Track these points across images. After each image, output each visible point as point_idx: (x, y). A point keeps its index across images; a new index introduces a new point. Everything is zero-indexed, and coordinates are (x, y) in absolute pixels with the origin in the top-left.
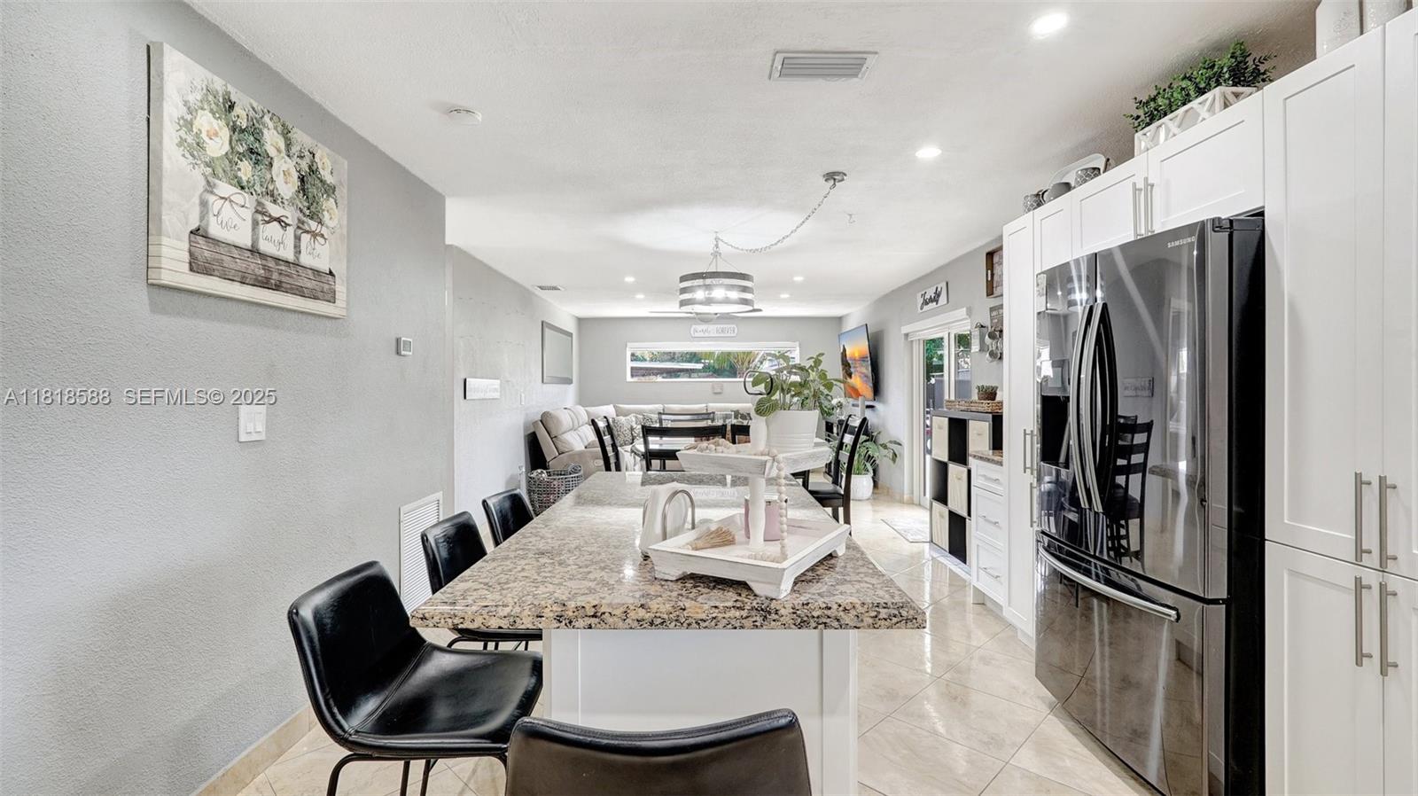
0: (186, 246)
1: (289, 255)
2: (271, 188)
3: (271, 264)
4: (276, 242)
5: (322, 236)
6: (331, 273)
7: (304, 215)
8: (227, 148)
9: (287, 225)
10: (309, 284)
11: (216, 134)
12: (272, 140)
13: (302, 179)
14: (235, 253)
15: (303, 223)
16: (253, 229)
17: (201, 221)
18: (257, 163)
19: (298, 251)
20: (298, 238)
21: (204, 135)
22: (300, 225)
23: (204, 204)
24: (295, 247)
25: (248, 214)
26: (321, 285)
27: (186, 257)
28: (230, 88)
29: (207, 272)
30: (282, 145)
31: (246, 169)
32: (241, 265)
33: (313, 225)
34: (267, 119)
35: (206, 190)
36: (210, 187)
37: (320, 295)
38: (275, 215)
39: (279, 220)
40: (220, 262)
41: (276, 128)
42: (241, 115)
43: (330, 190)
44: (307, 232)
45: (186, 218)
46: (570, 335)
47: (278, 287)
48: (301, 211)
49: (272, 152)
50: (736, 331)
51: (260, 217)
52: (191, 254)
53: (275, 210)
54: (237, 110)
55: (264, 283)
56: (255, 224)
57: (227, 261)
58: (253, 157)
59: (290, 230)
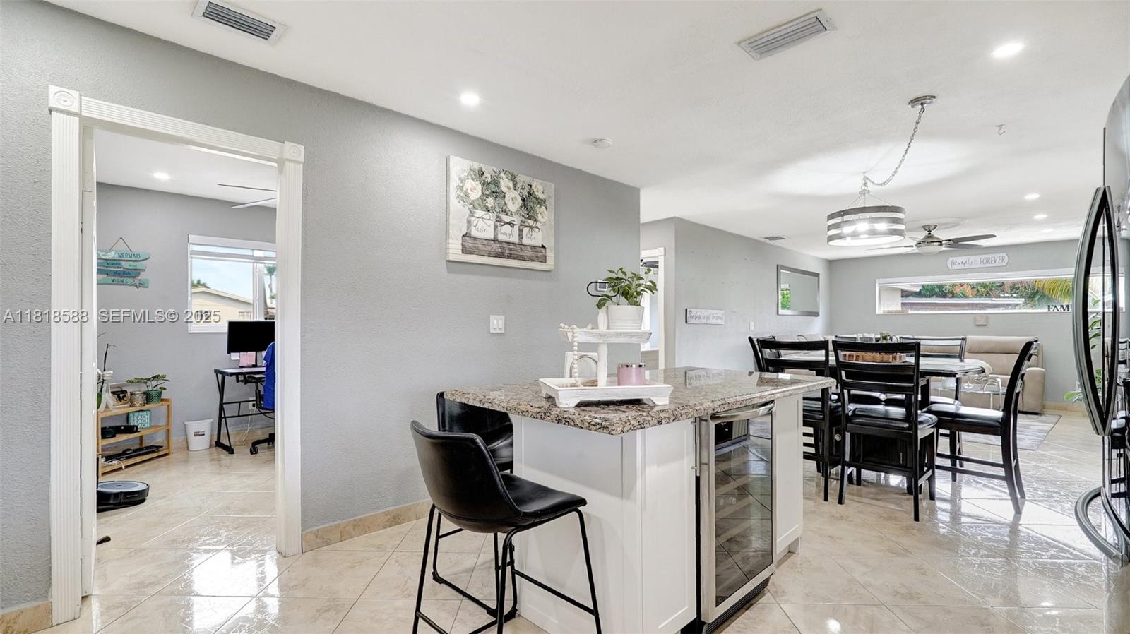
0: (461, 242)
1: (516, 240)
2: (504, 208)
3: (505, 245)
4: (508, 234)
5: (537, 227)
6: (543, 247)
7: (525, 218)
8: (480, 193)
9: (514, 225)
10: (529, 254)
11: (475, 189)
12: (505, 184)
13: (524, 200)
14: (485, 242)
15: (524, 222)
16: (495, 230)
17: (468, 229)
18: (497, 197)
19: (521, 237)
20: (521, 231)
21: (469, 191)
22: (522, 224)
23: (469, 222)
24: (519, 235)
25: (492, 223)
26: (538, 253)
27: (460, 247)
28: (482, 165)
29: (471, 253)
30: (511, 185)
31: (490, 202)
32: (488, 248)
33: (531, 222)
34: (502, 175)
35: (470, 216)
36: (472, 214)
37: (536, 259)
38: (506, 221)
39: (509, 223)
40: (477, 248)
41: (507, 178)
42: (488, 177)
43: (542, 202)
44: (527, 226)
45: (461, 230)
46: (817, 275)
47: (509, 257)
48: (523, 216)
49: (505, 189)
50: (1006, 260)
51: (498, 223)
52: (463, 245)
53: (506, 219)
54: (486, 174)
55: (501, 256)
56: (496, 227)
57: (481, 247)
58: (494, 195)
59: (516, 228)
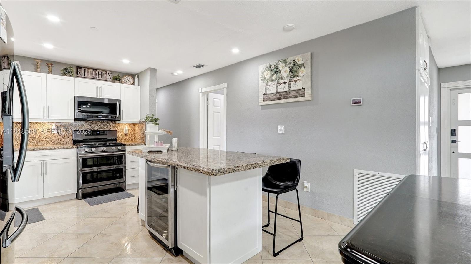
0: (263, 97)
1: (287, 89)
2: (281, 77)
3: (282, 94)
4: (284, 88)
5: (299, 80)
6: (303, 88)
7: (292, 77)
8: (270, 75)
9: (286, 83)
10: (294, 94)
11: (268, 74)
12: (281, 66)
13: (291, 69)
14: (272, 95)
16: (276, 88)
17: (265, 92)
18: (277, 74)
19: (289, 87)
20: (289, 84)
21: (266, 76)
22: (290, 81)
23: (266, 88)
25: (275, 86)
26: (300, 93)
27: (263, 99)
28: (270, 63)
29: (267, 101)
30: (284, 65)
31: (274, 77)
32: (274, 97)
33: (295, 79)
34: (280, 62)
35: (266, 86)
36: (267, 85)
37: (298, 96)
38: (282, 82)
39: (283, 83)
40: (269, 98)
41: (282, 63)
42: (273, 67)
43: (300, 66)
44: (293, 81)
45: (263, 92)
47: (284, 98)
48: (290, 77)
49: (280, 69)
51: (278, 85)
52: (263, 98)
53: (282, 81)
54: (272, 66)
55: (280, 99)
56: (277, 87)
57: (271, 97)
58: (276, 73)
59: (287, 84)
